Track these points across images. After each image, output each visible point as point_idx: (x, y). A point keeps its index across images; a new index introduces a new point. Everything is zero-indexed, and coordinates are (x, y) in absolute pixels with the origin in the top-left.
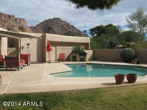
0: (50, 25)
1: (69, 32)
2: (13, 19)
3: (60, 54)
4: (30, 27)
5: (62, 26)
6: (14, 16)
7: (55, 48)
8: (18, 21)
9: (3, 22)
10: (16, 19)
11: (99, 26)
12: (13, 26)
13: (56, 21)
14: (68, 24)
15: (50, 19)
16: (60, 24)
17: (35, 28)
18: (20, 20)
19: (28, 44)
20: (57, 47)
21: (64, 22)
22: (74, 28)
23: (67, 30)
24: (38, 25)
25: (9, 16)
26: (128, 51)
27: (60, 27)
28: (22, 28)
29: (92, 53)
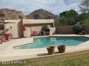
0: (37, 14)
1: (49, 17)
2: (15, 12)
3: (33, 32)
4: (25, 16)
5: (44, 14)
6: (15, 10)
7: (30, 28)
8: (18, 13)
9: (9, 14)
10: (17, 12)
11: (65, 11)
12: (15, 16)
13: (41, 11)
14: (48, 12)
15: (37, 10)
16: (43, 13)
17: (28, 16)
18: (19, 12)
19: (11, 27)
20: (32, 27)
21: (46, 11)
22: (52, 14)
23: (47, 15)
24: (30, 14)
25: (13, 10)
26: (77, 26)
27: (43, 14)
28: (20, 17)
29: (55, 29)
